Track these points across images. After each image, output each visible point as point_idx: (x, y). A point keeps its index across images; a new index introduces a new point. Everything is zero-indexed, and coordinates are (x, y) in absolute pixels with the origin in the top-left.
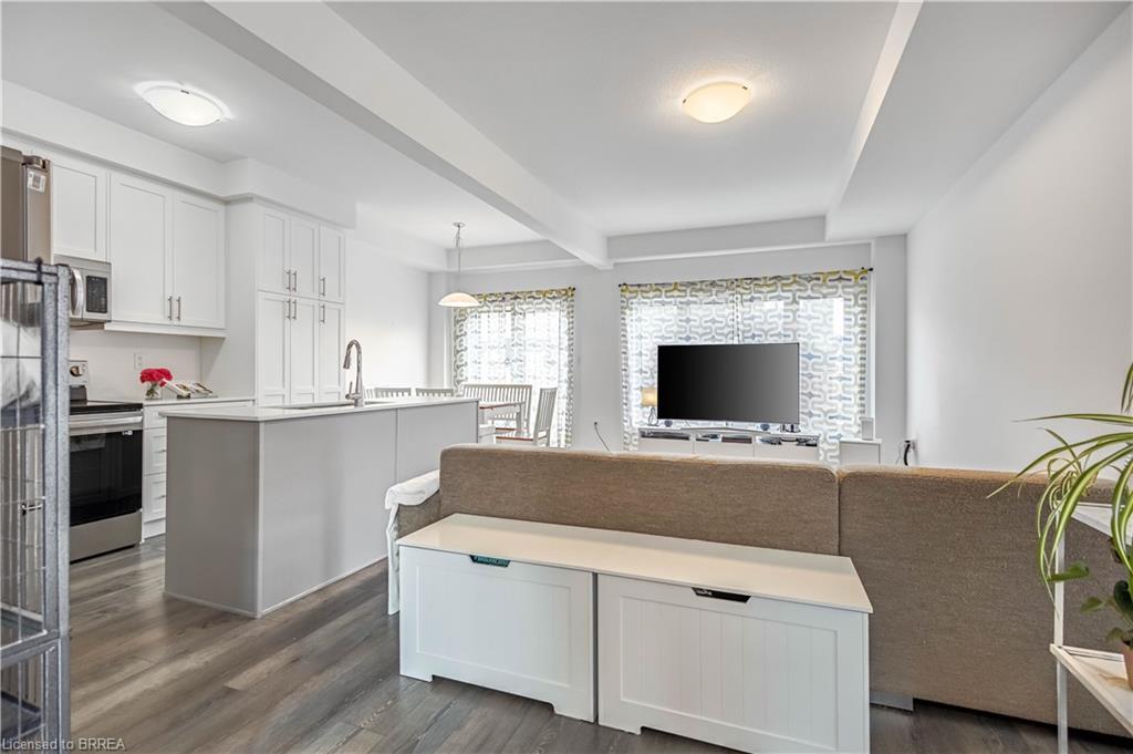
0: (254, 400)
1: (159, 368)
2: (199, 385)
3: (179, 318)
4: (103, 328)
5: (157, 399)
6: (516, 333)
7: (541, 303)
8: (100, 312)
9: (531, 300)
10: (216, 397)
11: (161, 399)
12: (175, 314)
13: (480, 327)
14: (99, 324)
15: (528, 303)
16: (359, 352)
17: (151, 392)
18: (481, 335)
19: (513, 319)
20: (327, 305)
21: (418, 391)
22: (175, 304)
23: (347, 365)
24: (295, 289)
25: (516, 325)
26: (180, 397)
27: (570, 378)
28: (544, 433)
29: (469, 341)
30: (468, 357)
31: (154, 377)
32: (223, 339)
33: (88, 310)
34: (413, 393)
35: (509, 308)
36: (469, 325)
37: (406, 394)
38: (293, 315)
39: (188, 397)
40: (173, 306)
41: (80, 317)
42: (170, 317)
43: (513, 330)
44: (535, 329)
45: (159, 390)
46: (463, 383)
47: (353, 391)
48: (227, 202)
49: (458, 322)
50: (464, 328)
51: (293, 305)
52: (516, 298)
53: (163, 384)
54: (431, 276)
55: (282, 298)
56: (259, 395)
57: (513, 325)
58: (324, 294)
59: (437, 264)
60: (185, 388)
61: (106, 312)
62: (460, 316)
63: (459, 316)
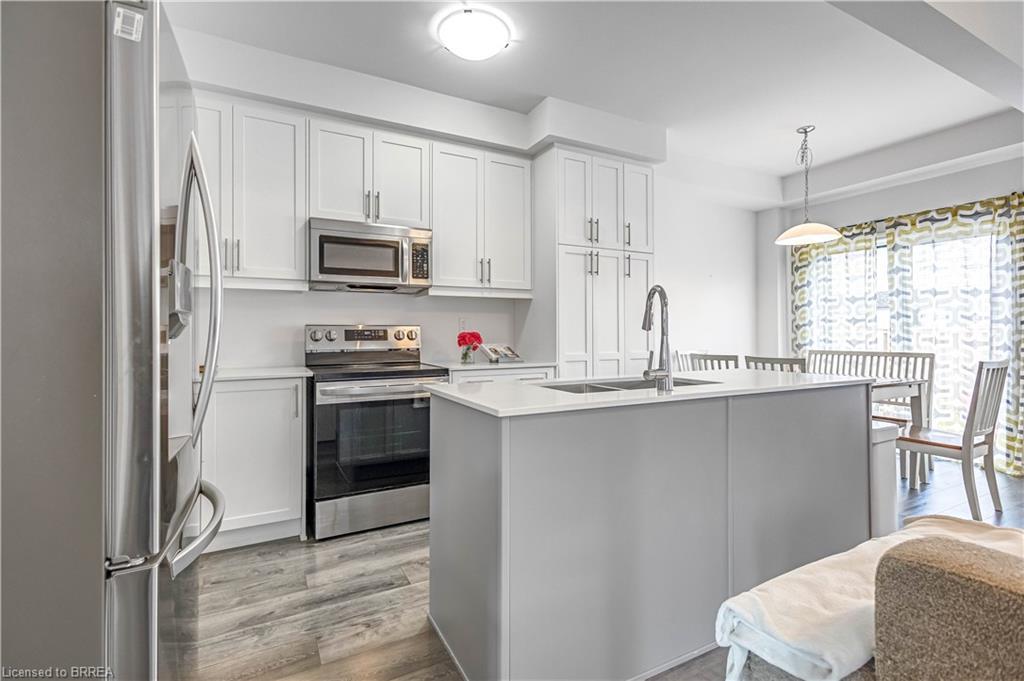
0: (555, 367)
1: (470, 331)
2: (509, 349)
3: (489, 280)
4: (427, 293)
5: (470, 363)
6: (897, 277)
7: (949, 227)
8: (423, 277)
9: (928, 223)
10: (522, 362)
11: (474, 363)
12: (486, 277)
13: (830, 273)
14: (424, 290)
15: (921, 230)
16: (664, 304)
17: (465, 356)
18: (833, 283)
19: (891, 257)
20: (633, 256)
21: (748, 359)
22: (486, 266)
23: (647, 325)
24: (597, 240)
25: (897, 263)
26: (491, 361)
27: (1018, 344)
28: (982, 439)
29: (814, 293)
30: (813, 313)
31: (469, 340)
32: (530, 300)
33: (413, 277)
34: (742, 362)
35: (884, 242)
36: (814, 273)
37: (732, 363)
38: (595, 270)
39: (497, 361)
40: (484, 267)
41: (407, 283)
42: (482, 280)
43: (890, 272)
44: (935, 268)
45: (472, 354)
46: (808, 348)
47: (656, 365)
48: (532, 155)
49: (797, 269)
50: (807, 277)
51: (595, 258)
52: (895, 226)
53: (475, 348)
54: (758, 215)
55: (583, 250)
56: (561, 362)
57: (891, 264)
58: (629, 243)
59: (768, 197)
60: (496, 351)
61: (427, 278)
62: (800, 261)
63: (798, 260)
